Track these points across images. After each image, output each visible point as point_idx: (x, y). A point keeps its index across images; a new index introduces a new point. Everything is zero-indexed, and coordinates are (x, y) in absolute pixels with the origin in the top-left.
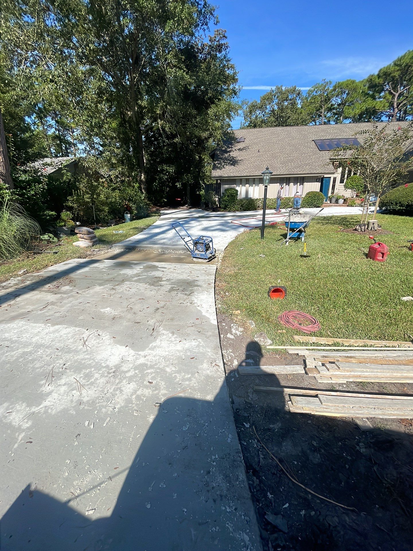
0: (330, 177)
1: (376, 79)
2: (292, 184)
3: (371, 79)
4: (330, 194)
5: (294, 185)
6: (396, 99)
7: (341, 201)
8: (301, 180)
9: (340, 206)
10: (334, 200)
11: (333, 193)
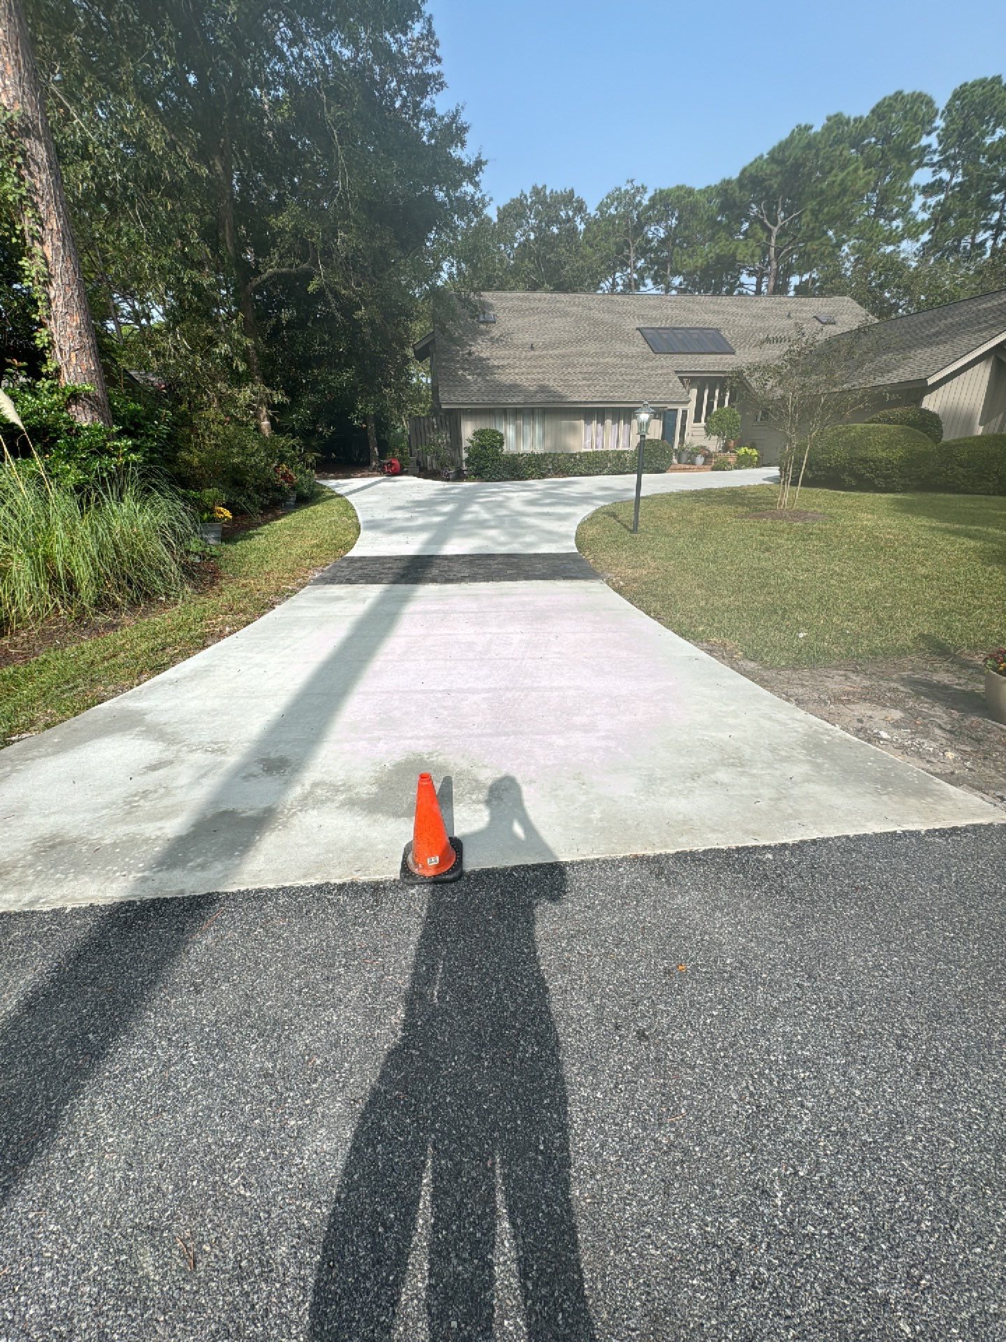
0: (677, 410)
1: (735, 192)
2: (608, 422)
3: (726, 191)
4: (676, 447)
5: (613, 424)
6: (773, 241)
7: (700, 460)
8: (625, 414)
9: (699, 469)
10: (684, 457)
11: (682, 441)
